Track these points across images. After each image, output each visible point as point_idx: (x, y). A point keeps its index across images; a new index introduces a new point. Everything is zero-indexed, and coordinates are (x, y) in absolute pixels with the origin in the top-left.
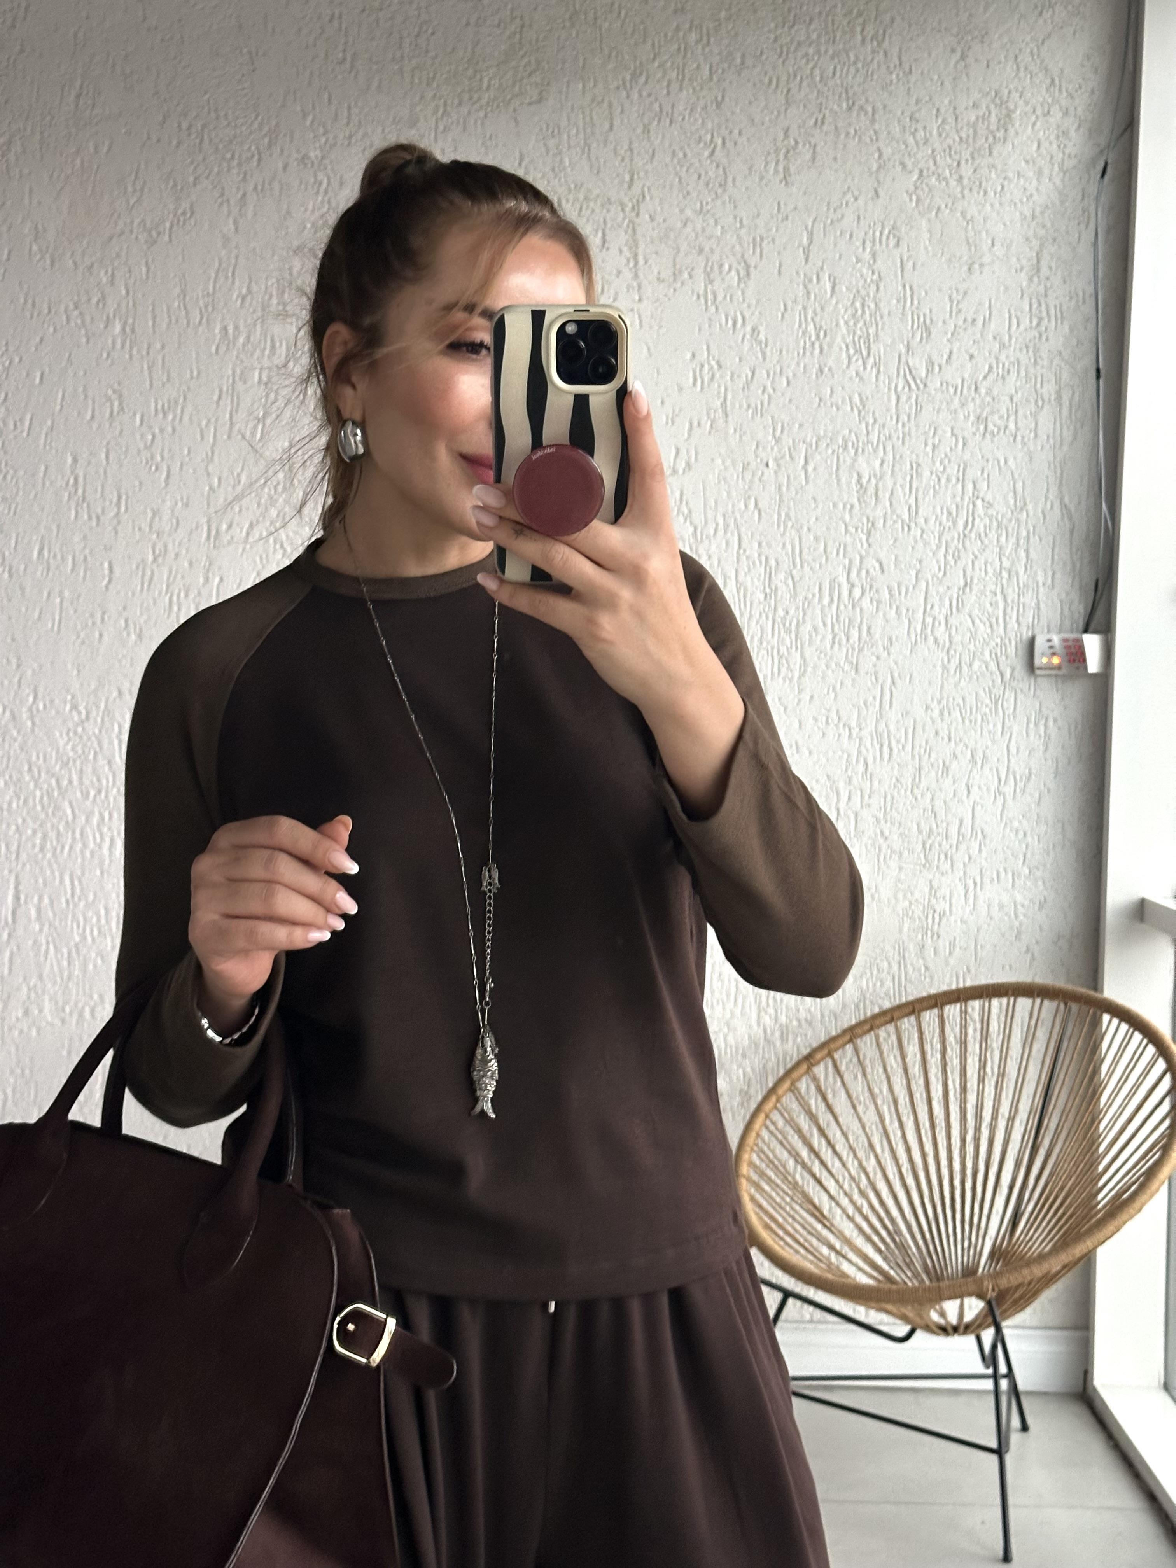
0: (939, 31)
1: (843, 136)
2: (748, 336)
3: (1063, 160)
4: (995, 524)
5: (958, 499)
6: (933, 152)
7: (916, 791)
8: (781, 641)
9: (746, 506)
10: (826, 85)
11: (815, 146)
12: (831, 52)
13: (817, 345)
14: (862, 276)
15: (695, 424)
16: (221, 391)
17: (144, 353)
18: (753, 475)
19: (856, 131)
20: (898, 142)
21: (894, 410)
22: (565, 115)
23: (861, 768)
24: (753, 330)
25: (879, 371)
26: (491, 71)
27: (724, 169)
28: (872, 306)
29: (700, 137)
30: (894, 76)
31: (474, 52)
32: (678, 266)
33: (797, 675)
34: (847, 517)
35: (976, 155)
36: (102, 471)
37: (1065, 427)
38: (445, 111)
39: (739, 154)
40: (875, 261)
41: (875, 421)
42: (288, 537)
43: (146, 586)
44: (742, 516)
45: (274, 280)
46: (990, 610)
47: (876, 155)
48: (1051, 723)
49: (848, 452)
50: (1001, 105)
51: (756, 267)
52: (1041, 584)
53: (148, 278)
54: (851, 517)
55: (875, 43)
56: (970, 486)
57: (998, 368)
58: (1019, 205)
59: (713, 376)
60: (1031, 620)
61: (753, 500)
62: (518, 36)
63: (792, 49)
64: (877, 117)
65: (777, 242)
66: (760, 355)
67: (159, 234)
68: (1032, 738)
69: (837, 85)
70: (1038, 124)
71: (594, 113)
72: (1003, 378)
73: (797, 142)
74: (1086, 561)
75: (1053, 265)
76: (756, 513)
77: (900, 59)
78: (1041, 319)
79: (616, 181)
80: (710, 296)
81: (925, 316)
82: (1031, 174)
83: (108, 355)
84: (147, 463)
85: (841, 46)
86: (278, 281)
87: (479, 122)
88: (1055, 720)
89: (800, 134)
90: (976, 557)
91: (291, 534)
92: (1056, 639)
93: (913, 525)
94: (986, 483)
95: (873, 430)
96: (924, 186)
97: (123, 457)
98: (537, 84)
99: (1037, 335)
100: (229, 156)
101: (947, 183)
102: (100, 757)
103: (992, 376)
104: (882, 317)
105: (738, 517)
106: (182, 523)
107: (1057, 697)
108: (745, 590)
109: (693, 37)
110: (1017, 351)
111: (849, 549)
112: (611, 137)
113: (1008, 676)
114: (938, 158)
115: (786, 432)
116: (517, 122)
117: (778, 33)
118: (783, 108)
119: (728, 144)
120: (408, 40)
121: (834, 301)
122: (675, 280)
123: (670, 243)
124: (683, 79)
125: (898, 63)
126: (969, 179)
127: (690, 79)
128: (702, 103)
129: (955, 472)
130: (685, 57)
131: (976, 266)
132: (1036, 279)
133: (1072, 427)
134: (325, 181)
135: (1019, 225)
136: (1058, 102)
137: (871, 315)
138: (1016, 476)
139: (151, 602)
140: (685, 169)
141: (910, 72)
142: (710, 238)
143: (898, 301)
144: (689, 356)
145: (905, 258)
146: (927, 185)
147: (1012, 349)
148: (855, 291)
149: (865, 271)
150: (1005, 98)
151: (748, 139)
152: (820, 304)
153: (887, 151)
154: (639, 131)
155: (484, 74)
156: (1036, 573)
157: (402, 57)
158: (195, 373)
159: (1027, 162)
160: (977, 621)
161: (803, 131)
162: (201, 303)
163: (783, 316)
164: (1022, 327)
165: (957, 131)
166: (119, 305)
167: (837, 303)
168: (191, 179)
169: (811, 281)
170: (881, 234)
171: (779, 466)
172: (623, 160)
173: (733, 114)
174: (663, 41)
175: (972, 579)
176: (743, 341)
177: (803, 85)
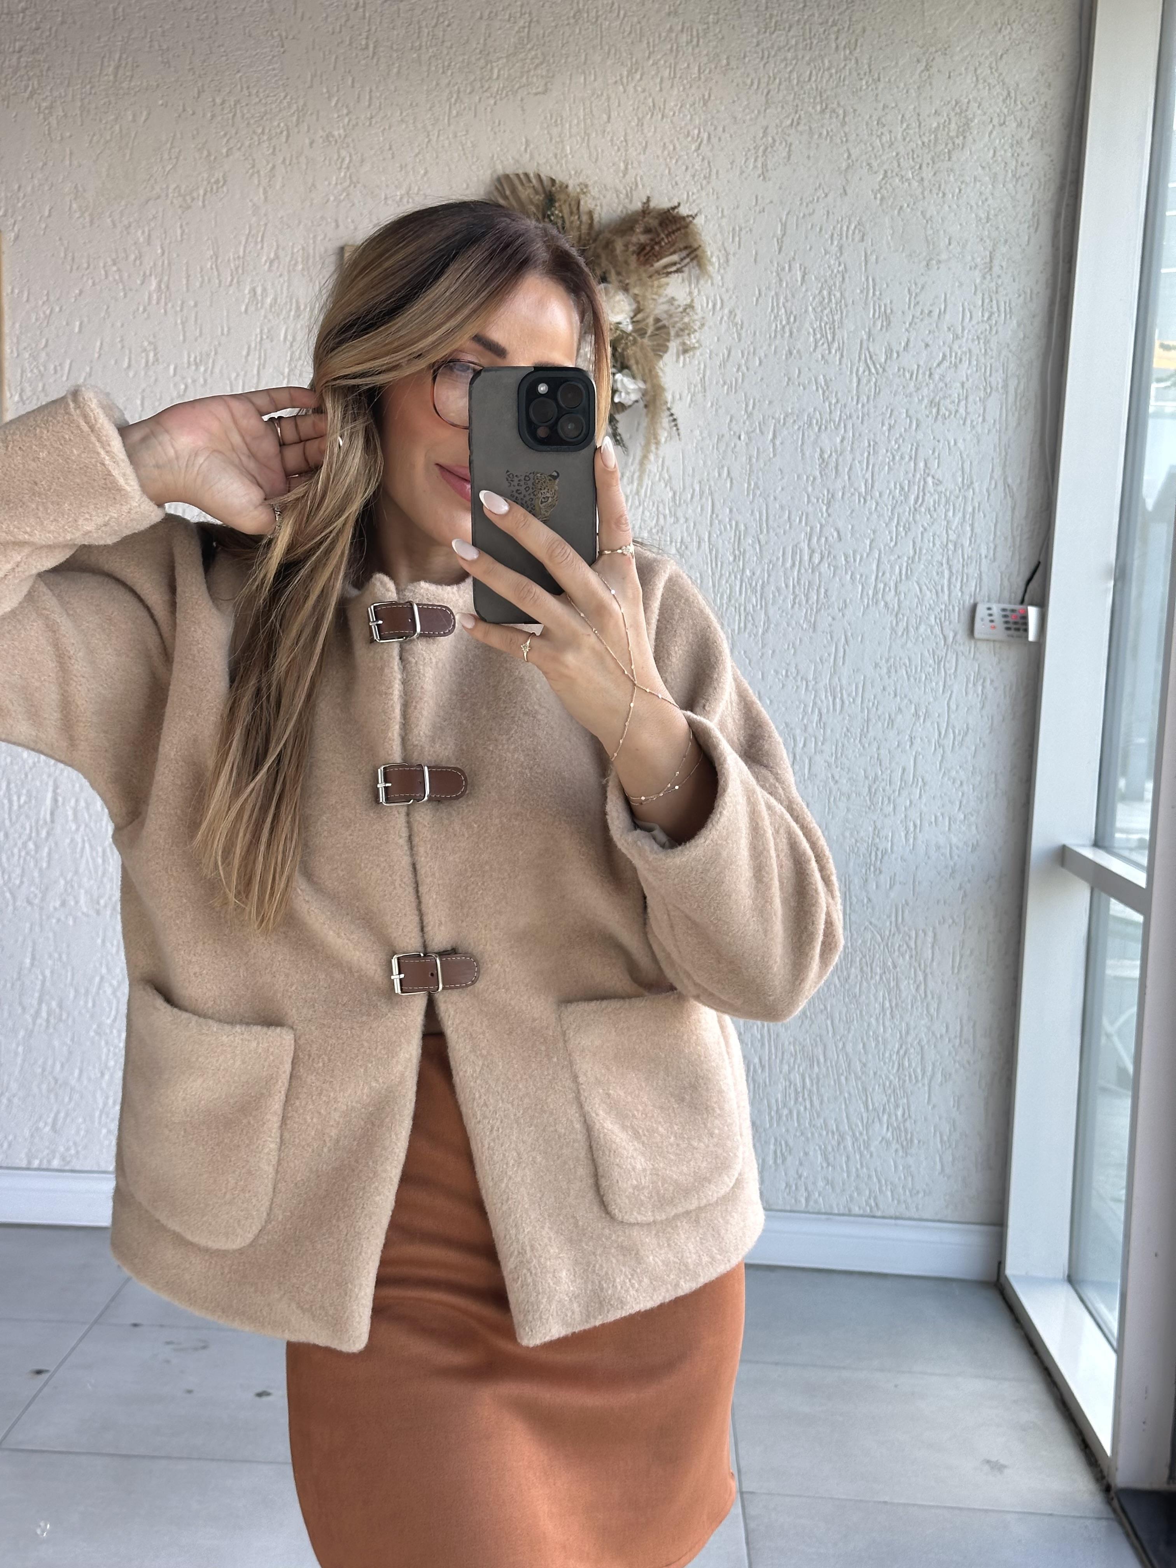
1: (816, 136)
2: (725, 318)
3: (1016, 169)
4: (944, 499)
5: (911, 475)
6: (897, 155)
7: (864, 740)
8: (748, 600)
9: (719, 475)
10: (802, 88)
11: (791, 145)
12: (807, 58)
13: (787, 329)
14: (829, 267)
18: (727, 445)
19: (828, 133)
20: (865, 144)
21: (855, 392)
22: (567, 106)
23: (816, 718)
24: (731, 312)
25: (842, 355)
27: (709, 163)
28: (838, 295)
29: (688, 132)
30: (864, 83)
31: (485, 44)
33: (761, 631)
34: (810, 489)
35: (936, 159)
37: (1010, 413)
38: (458, 98)
39: (722, 149)
40: (841, 254)
41: (838, 401)
44: (715, 484)
46: (937, 578)
47: (846, 155)
48: (988, 682)
49: (813, 429)
51: (734, 254)
52: (983, 556)
54: (814, 489)
55: (847, 52)
56: (922, 465)
57: (951, 356)
58: (975, 207)
60: (973, 589)
61: (726, 469)
62: (526, 31)
63: (773, 53)
64: (847, 119)
65: (754, 233)
66: (735, 335)
67: (193, 199)
68: (970, 697)
69: (812, 89)
71: (594, 105)
72: (956, 365)
73: (775, 141)
74: (1025, 536)
75: (1004, 264)
76: (729, 481)
77: (869, 66)
78: (992, 314)
79: (611, 171)
81: (885, 306)
82: (988, 178)
83: (145, 309)
85: (817, 52)
86: (303, 248)
87: (489, 109)
88: (992, 681)
89: (777, 133)
90: (925, 529)
92: (996, 610)
93: (869, 498)
94: (936, 462)
95: (835, 409)
96: (888, 186)
98: (542, 77)
99: (988, 328)
101: (909, 184)
103: (945, 365)
104: (846, 306)
105: (712, 483)
107: (995, 660)
108: (717, 551)
109: (684, 38)
110: (969, 341)
111: (811, 517)
112: (609, 128)
113: (951, 639)
114: (902, 160)
115: (757, 407)
116: (523, 111)
117: (761, 37)
118: (763, 108)
119: (714, 140)
120: (426, 31)
121: (804, 289)
124: (675, 77)
125: (868, 70)
126: (930, 181)
127: (681, 77)
128: (691, 99)
129: (909, 451)
130: (676, 56)
131: (934, 262)
132: (988, 276)
133: (1016, 414)
134: (348, 160)
135: (974, 225)
136: (1013, 113)
137: (837, 303)
138: (965, 456)
140: (674, 161)
141: (879, 79)
143: (861, 291)
145: (869, 252)
146: (891, 185)
147: (965, 339)
148: (822, 280)
149: (832, 262)
150: (964, 108)
151: (731, 136)
152: (791, 291)
153: (856, 152)
154: (633, 124)
155: (495, 64)
156: (979, 546)
158: (226, 330)
160: (924, 588)
161: (780, 130)
162: (232, 265)
163: (757, 301)
164: (974, 320)
165: (920, 136)
166: (154, 265)
167: (806, 291)
168: (224, 151)
169: (783, 269)
170: (848, 229)
171: (750, 439)
172: (619, 150)
173: (718, 112)
174: (657, 42)
175: (920, 549)
176: (721, 322)
177: (782, 87)
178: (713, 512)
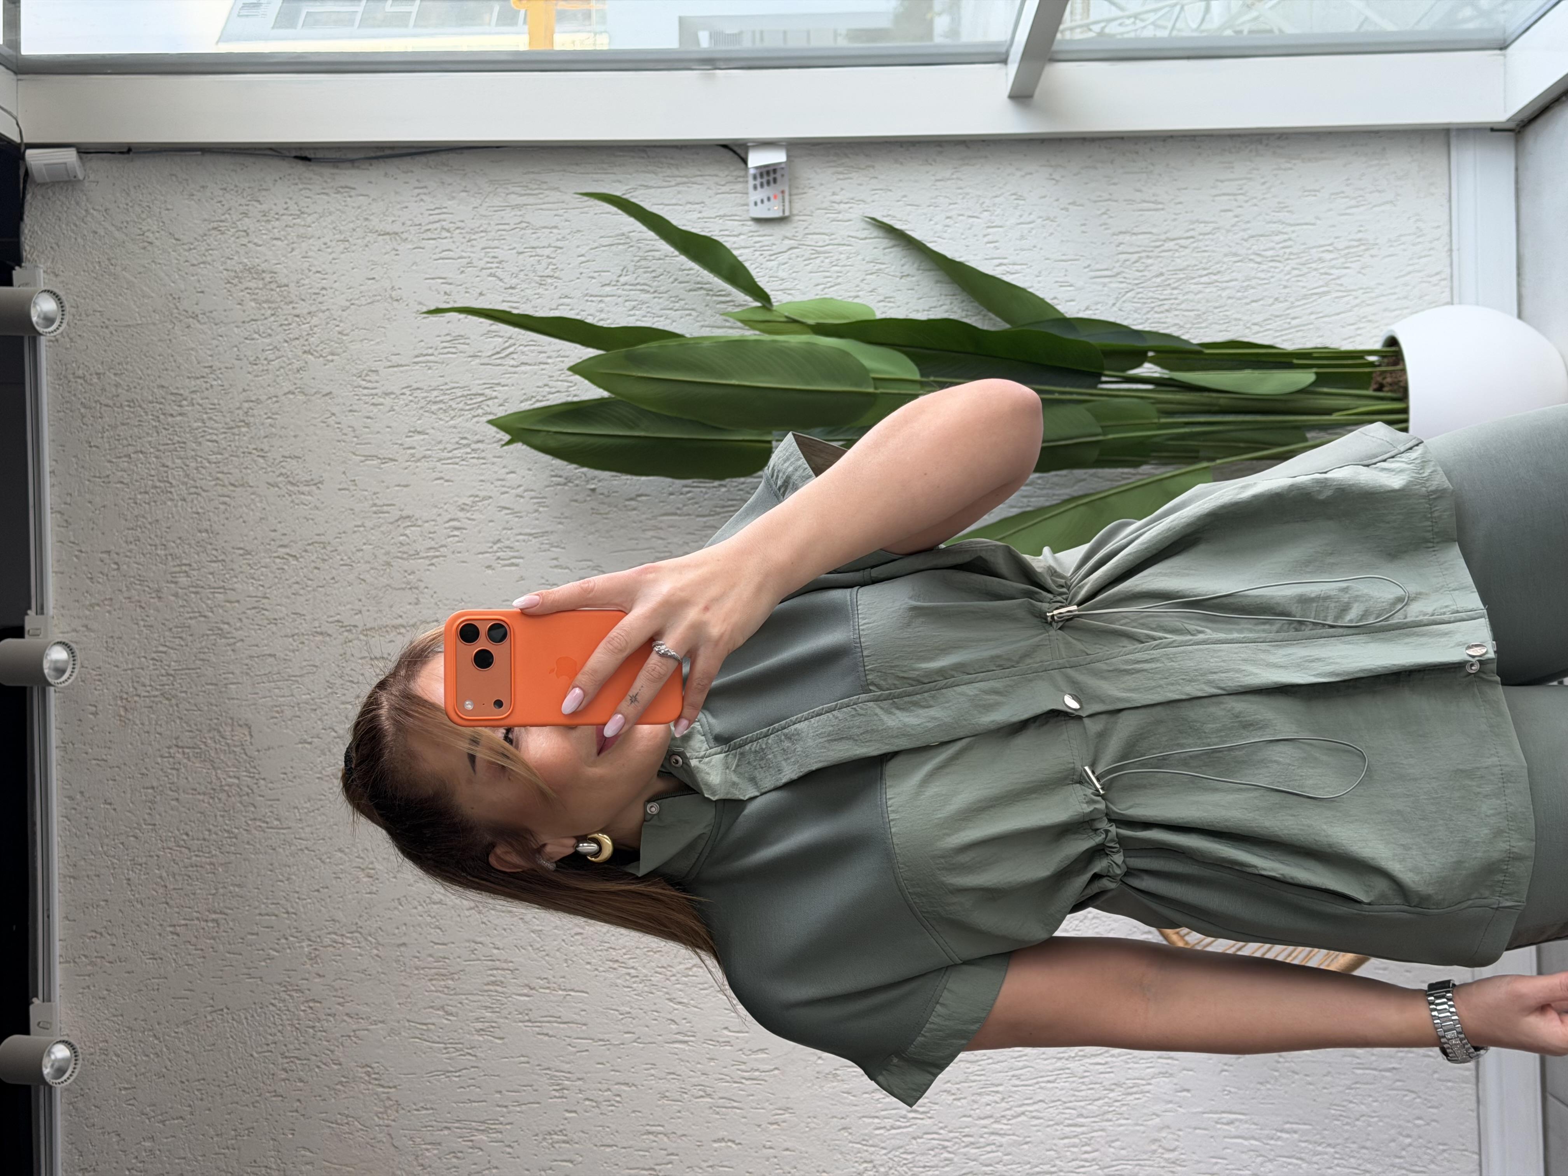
0: (170, 340)
1: (273, 430)
2: (468, 515)
3: (291, 215)
4: (643, 263)
5: (620, 299)
6: (286, 341)
9: (634, 509)
10: (225, 449)
11: (283, 457)
12: (194, 445)
13: (474, 446)
14: (407, 405)
15: (555, 562)
16: (539, 1034)
17: (505, 1110)
18: (603, 503)
19: (269, 418)
20: (278, 376)
21: (536, 367)
22: (260, 701)
24: (462, 510)
25: (498, 384)
26: (221, 776)
27: (309, 544)
28: (435, 393)
29: (278, 569)
30: (215, 383)
31: (204, 794)
32: (404, 586)
35: (288, 300)
36: (623, 1150)
37: (546, 200)
38: (260, 820)
39: (294, 531)
40: (392, 393)
41: (546, 385)
42: (680, 963)
43: (735, 1104)
44: (644, 513)
45: (429, 984)
47: (291, 396)
48: (837, 198)
50: (241, 278)
51: (402, 510)
52: (700, 215)
53: (432, 1109)
55: (185, 403)
56: (607, 289)
57: (491, 268)
58: (334, 255)
59: (507, 547)
60: (736, 223)
61: (627, 503)
62: (187, 750)
63: (192, 482)
64: (253, 399)
65: (378, 490)
66: (486, 502)
67: (389, 1099)
69: (225, 438)
70: (256, 240)
71: (258, 673)
72: (500, 262)
73: (281, 474)
74: (676, 173)
75: (390, 219)
76: (639, 499)
77: (198, 378)
78: (443, 228)
79: (324, 648)
80: (431, 554)
81: (442, 342)
82: (303, 244)
83: (509, 1146)
84: (613, 1105)
85: (188, 435)
86: (431, 980)
87: (270, 785)
88: (834, 194)
89: (274, 472)
90: (676, 280)
91: (678, 960)
92: (756, 196)
94: (602, 274)
95: (555, 387)
96: (319, 349)
97: (608, 1129)
98: (232, 730)
99: (458, 231)
100: (311, 1030)
101: (315, 326)
102: (910, 1148)
103: (499, 273)
104: (446, 384)
105: (644, 516)
106: (672, 1071)
107: (811, 192)
109: (183, 580)
110: (472, 250)
112: (283, 656)
113: (792, 243)
114: (291, 336)
115: (561, 473)
116: (269, 749)
117: (176, 497)
118: (249, 489)
119: (286, 542)
120: (194, 858)
121: (433, 431)
122: (417, 588)
123: (381, 595)
124: (223, 587)
125: (202, 380)
126: (311, 305)
127: (223, 581)
128: (246, 569)
129: (594, 304)
130: (202, 587)
131: (394, 294)
132: (404, 236)
133: (547, 192)
134: (334, 936)
135: (353, 254)
136: (234, 223)
137: (445, 394)
138: (596, 245)
139: (751, 1098)
140: (310, 582)
141: (211, 367)
142: (376, 556)
143: (430, 369)
144: (490, 572)
145: (389, 364)
146: (317, 346)
147: (472, 255)
148: (421, 411)
149: (402, 402)
150: (233, 274)
151: (280, 522)
152: (435, 445)
153: (287, 386)
154: (274, 629)
155: (224, 783)
156: (689, 221)
157: (212, 864)
158: (522, 1059)
159: (293, 250)
161: (269, 469)
162: (454, 1054)
163: (447, 481)
164: (453, 247)
165: (266, 319)
166: (461, 1137)
167: (433, 428)
168: (335, 1067)
169: (413, 455)
170: (365, 388)
171: (593, 479)
172: (303, 643)
173: (256, 538)
174: (189, 610)
175: (698, 283)
176: (473, 520)
177: (226, 471)
178: (675, 514)
